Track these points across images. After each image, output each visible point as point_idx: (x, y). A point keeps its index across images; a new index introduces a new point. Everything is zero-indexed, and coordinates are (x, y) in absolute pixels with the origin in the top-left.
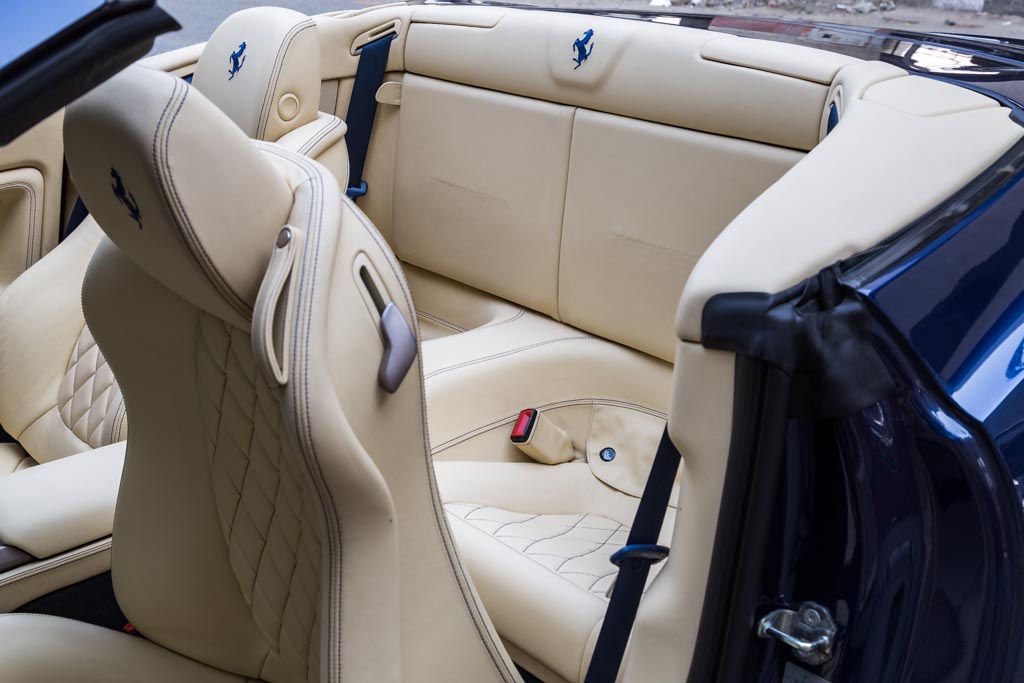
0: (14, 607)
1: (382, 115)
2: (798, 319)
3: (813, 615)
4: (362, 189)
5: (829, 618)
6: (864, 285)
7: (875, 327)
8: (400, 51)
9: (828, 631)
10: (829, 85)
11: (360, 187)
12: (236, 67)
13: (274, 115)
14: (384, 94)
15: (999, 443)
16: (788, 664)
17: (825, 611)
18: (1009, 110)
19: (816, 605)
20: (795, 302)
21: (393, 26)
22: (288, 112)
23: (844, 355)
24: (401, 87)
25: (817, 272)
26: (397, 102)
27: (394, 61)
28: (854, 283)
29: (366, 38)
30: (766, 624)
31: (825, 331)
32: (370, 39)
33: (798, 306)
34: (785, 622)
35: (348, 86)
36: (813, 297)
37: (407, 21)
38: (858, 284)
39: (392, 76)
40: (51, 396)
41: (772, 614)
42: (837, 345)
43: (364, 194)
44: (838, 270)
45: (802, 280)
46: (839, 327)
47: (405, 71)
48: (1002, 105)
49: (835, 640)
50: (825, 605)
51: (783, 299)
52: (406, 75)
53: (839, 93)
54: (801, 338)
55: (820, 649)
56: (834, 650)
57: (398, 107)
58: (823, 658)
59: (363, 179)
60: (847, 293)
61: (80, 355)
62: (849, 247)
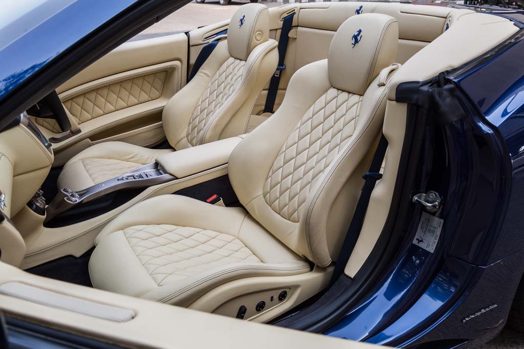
0: (173, 192)
1: (290, 41)
2: (430, 90)
3: (433, 195)
4: (284, 67)
5: (438, 196)
6: (455, 79)
7: (458, 93)
8: (296, 19)
9: (438, 201)
10: (446, 18)
11: (283, 66)
12: (242, 24)
13: (254, 38)
14: (291, 34)
15: (506, 139)
16: (423, 212)
17: (437, 194)
18: (514, 22)
19: (434, 192)
20: (429, 85)
21: (294, 10)
22: (258, 38)
23: (446, 103)
24: (297, 32)
25: (438, 74)
26: (295, 37)
27: (294, 23)
28: (451, 78)
29: (285, 15)
30: (416, 198)
31: (440, 94)
32: (287, 15)
33: (430, 86)
34: (423, 198)
35: (279, 32)
36: (436, 83)
37: (299, 8)
38: (453, 78)
39: (294, 28)
40: (184, 134)
41: (418, 195)
42: (444, 100)
43: (284, 69)
44: (446, 73)
45: (432, 77)
46: (445, 93)
47: (298, 26)
48: (511, 21)
49: (440, 204)
50: (436, 192)
51: (425, 83)
52: (299, 27)
53: (450, 20)
54: (431, 97)
55: (434, 206)
56: (439, 207)
57: (296, 38)
58: (436, 210)
59: (284, 63)
60: (449, 81)
61: (193, 121)
62: (450, 67)
